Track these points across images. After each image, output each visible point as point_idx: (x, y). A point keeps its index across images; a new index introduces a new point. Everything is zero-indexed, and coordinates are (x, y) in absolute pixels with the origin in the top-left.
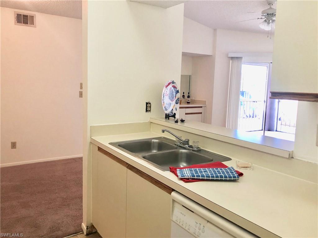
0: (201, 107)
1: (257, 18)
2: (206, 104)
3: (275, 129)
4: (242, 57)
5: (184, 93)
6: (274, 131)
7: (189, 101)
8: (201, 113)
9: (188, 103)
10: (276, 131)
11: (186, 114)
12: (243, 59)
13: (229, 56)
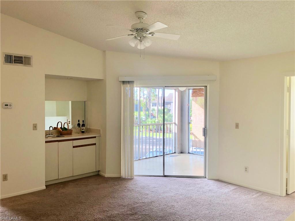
0: (95, 137)
1: (128, 34)
2: (101, 133)
3: (187, 152)
4: (133, 81)
5: (79, 121)
6: (186, 153)
7: (83, 130)
8: (95, 144)
9: (83, 132)
10: (189, 153)
11: (74, 147)
12: (135, 83)
13: (119, 80)
